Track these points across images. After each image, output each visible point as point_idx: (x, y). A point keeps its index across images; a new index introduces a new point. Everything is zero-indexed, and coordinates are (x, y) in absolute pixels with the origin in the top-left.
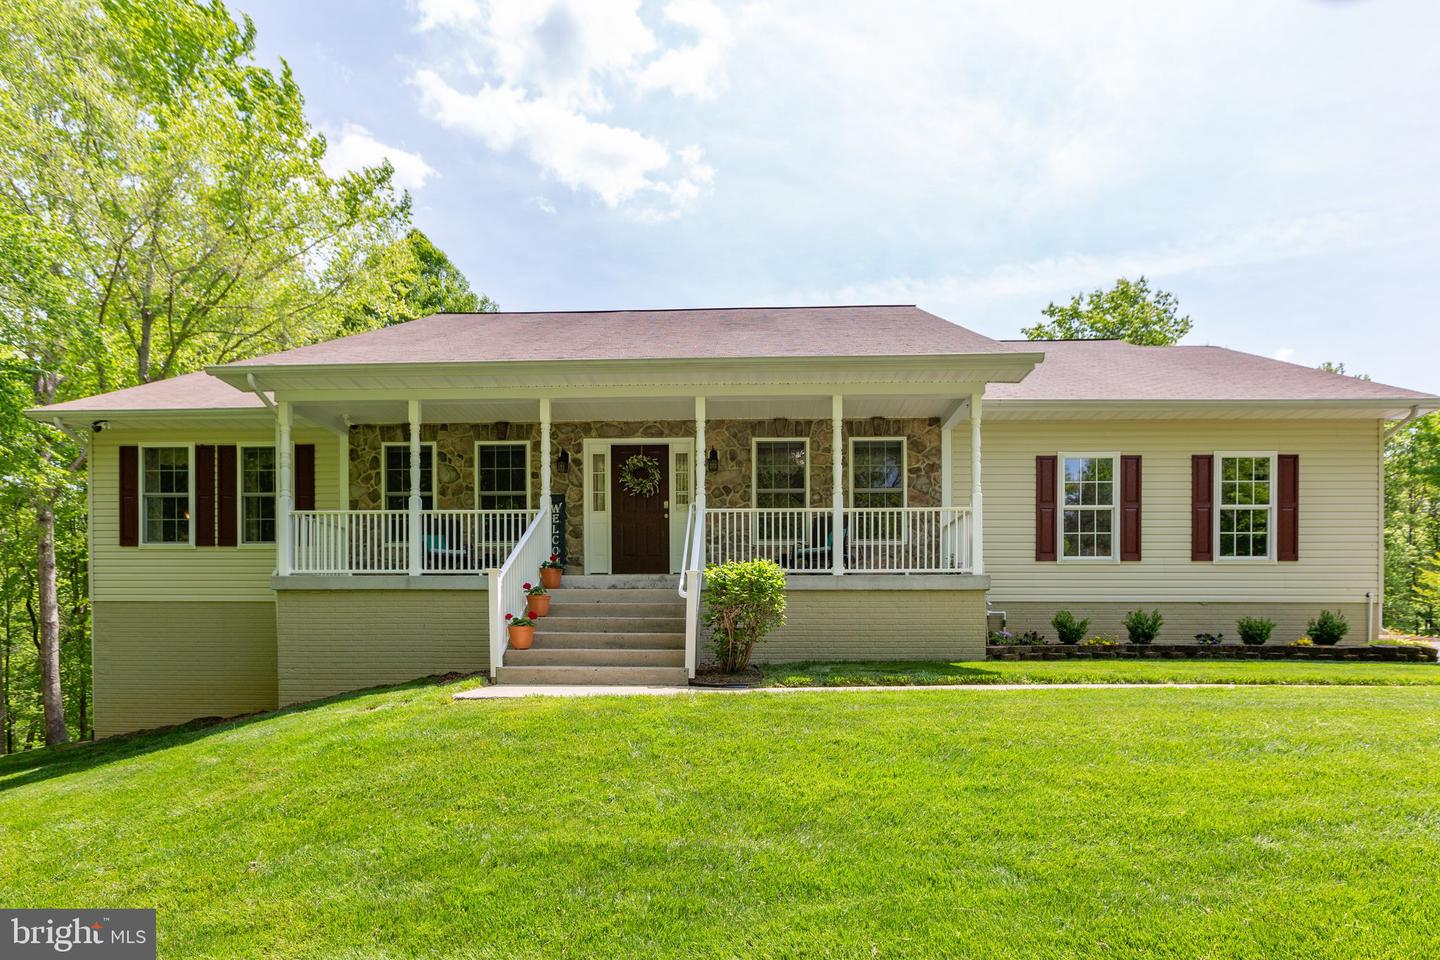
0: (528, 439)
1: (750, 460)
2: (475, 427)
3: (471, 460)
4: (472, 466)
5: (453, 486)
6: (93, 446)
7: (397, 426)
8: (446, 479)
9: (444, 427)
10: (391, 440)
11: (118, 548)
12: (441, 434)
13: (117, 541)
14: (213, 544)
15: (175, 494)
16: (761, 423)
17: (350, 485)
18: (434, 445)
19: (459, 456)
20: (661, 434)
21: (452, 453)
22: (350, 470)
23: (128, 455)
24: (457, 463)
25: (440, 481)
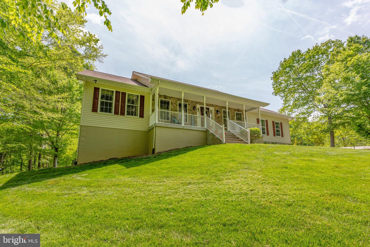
0: (187, 103)
1: (222, 113)
2: (178, 98)
3: (177, 105)
4: (177, 106)
5: (174, 109)
6: (86, 85)
7: (163, 95)
8: (172, 108)
9: (172, 97)
10: (161, 98)
11: (91, 112)
12: (171, 99)
13: (91, 110)
14: (118, 115)
15: (109, 101)
16: (223, 107)
17: (152, 106)
18: (170, 100)
19: (175, 104)
20: (209, 106)
21: (173, 103)
22: (152, 103)
23: (96, 90)
24: (175, 105)
25: (171, 108)
